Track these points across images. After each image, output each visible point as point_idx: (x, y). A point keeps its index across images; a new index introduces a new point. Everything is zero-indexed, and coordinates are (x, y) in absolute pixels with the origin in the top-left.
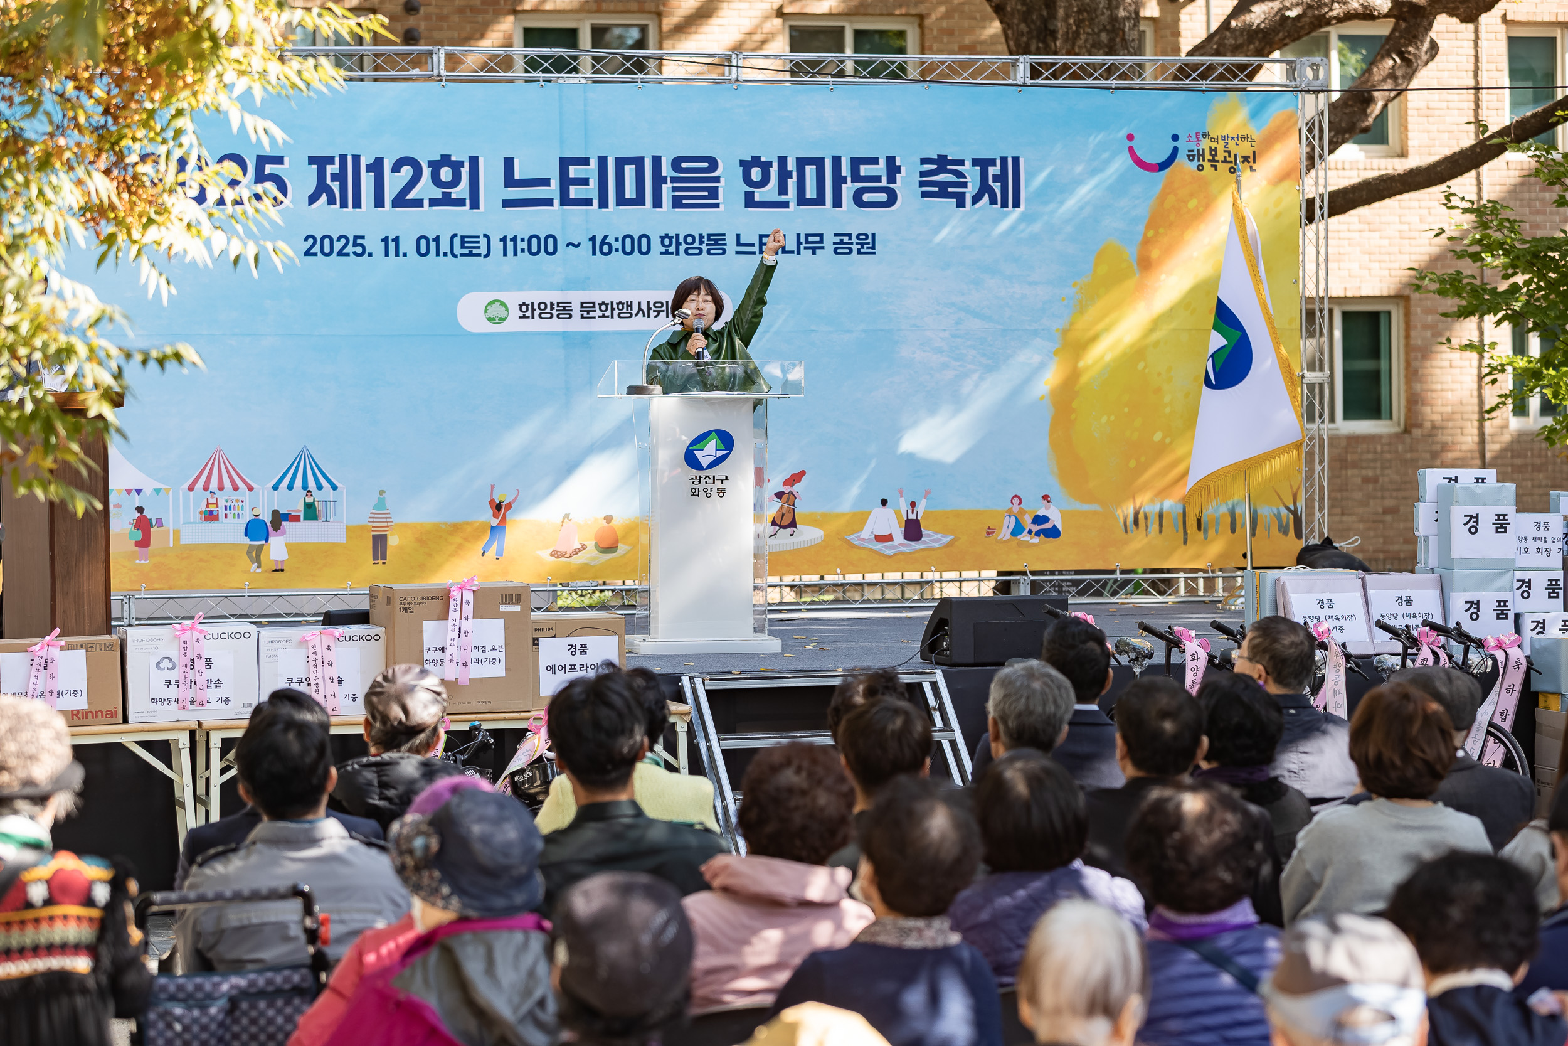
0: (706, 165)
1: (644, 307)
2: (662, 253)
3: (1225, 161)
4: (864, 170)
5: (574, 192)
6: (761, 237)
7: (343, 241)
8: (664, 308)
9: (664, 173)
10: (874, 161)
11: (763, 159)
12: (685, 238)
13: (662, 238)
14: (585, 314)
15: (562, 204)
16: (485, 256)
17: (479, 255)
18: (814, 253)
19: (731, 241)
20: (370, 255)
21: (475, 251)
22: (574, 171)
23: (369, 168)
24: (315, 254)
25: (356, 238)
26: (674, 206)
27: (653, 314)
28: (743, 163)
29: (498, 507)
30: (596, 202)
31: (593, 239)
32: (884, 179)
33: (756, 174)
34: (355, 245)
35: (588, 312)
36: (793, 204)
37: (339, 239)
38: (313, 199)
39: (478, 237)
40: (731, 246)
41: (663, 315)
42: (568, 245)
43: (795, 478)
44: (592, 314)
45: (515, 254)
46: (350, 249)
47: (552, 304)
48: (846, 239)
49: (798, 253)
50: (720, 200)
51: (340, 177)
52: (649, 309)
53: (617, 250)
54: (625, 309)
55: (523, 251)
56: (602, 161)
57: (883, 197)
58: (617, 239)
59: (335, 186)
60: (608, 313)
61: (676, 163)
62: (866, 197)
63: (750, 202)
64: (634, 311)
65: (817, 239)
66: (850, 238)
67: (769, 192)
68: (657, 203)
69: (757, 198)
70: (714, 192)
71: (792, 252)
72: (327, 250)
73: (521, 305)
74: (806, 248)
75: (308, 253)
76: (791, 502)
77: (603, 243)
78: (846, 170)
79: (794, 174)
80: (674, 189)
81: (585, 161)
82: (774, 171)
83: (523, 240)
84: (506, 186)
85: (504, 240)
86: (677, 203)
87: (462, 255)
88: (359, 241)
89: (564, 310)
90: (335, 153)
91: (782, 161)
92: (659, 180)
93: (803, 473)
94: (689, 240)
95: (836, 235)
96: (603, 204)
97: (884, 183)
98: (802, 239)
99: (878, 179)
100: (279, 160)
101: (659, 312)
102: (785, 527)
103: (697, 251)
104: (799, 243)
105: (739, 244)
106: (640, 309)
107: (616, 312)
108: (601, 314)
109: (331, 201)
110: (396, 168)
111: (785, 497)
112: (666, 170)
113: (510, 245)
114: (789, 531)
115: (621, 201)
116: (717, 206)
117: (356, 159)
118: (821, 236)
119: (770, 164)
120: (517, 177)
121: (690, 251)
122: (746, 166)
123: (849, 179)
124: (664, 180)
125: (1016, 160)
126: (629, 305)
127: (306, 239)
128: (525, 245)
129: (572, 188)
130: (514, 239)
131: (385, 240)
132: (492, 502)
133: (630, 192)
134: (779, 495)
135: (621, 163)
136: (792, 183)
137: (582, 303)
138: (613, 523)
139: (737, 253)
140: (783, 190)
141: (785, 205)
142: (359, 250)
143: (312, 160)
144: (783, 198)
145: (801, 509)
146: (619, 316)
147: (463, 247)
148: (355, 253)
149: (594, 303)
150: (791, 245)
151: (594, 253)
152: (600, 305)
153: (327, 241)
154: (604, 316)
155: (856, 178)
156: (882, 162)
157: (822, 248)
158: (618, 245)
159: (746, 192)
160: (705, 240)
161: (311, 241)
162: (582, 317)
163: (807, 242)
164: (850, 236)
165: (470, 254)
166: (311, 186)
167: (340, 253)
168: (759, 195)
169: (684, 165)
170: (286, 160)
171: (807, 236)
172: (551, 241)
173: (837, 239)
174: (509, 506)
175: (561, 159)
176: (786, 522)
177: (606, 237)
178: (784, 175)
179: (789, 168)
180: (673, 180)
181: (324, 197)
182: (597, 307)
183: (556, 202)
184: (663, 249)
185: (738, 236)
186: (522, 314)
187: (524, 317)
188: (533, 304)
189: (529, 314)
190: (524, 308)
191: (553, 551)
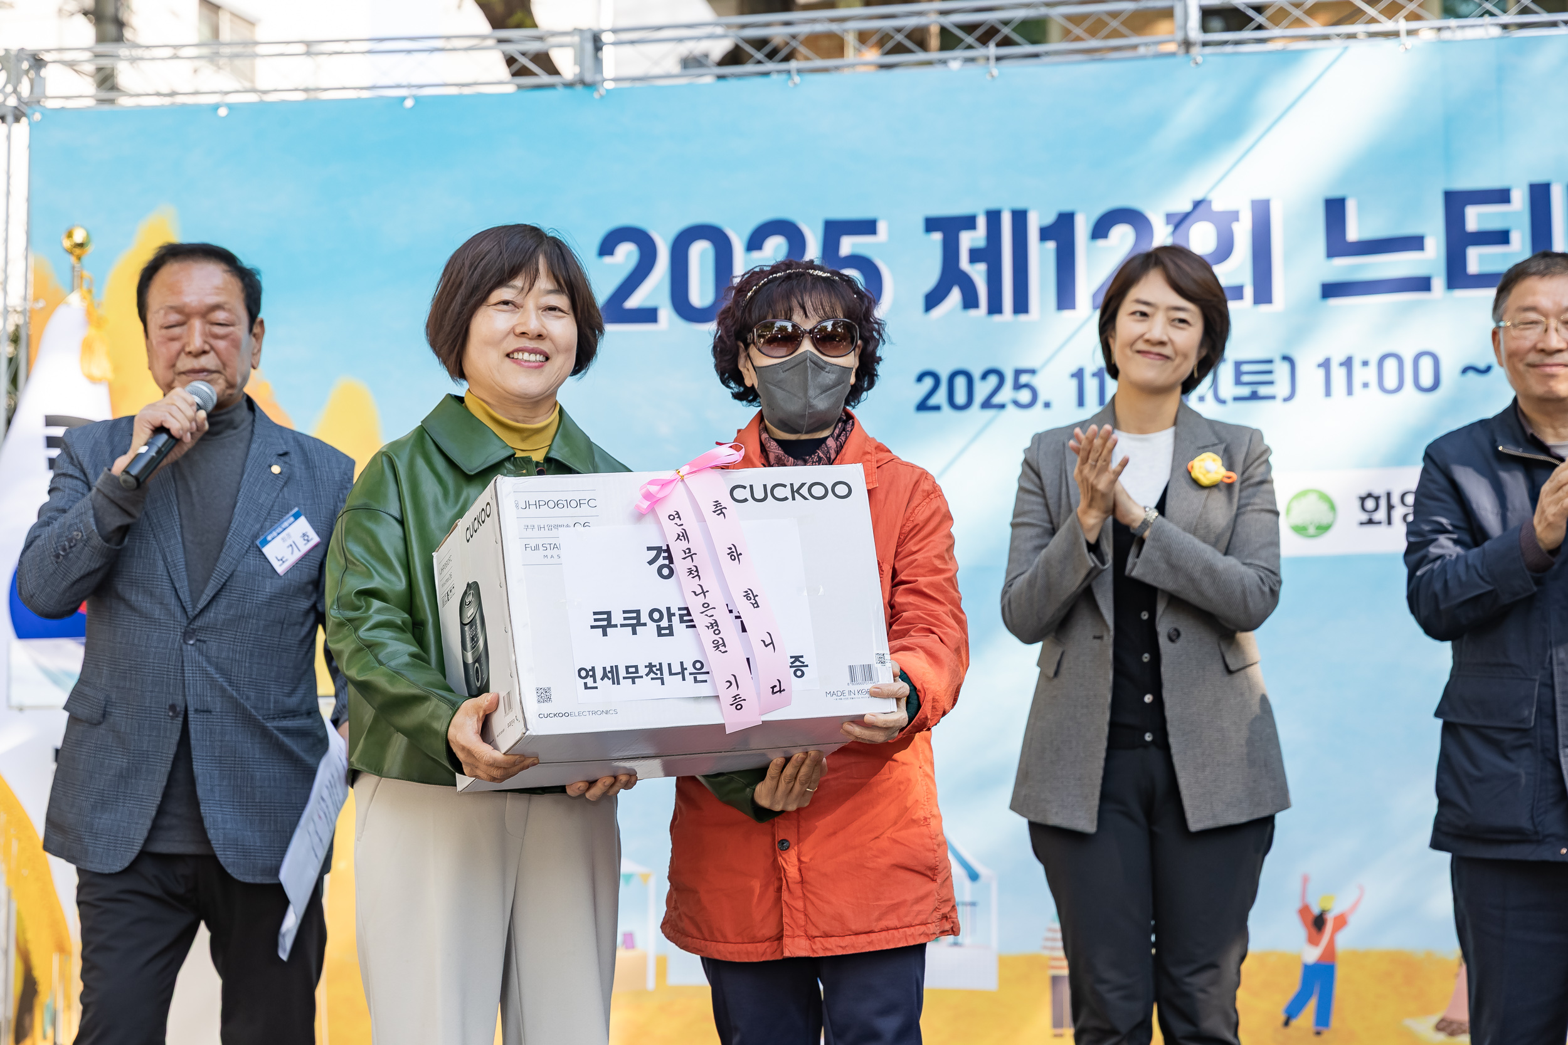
5: (1477, 259)
7: (993, 380)
15: (1451, 285)
16: (1286, 400)
17: (1273, 397)
20: (1047, 405)
21: (1263, 390)
22: (1476, 218)
23: (1045, 234)
24: (937, 408)
25: (1018, 373)
29: (1318, 923)
34: (1018, 386)
37: (984, 376)
38: (933, 300)
39: (1270, 362)
45: (1350, 392)
46: (1006, 394)
51: (988, 254)
55: (1366, 385)
56: (1539, 194)
59: (978, 273)
72: (960, 398)
73: (1363, 500)
75: (923, 406)
81: (1501, 197)
83: (1366, 363)
84: (1330, 255)
85: (1326, 365)
87: (1236, 399)
88: (1024, 379)
90: (978, 209)
100: (868, 227)
109: (970, 301)
110: (1100, 230)
113: (1338, 375)
117: (1020, 217)
120: (1352, 235)
127: (920, 378)
128: (1371, 373)
129: (1473, 252)
130: (1348, 363)
131: (1079, 375)
132: (1304, 911)
142: (1025, 396)
143: (932, 225)
147: (1238, 382)
148: (1016, 403)
153: (960, 383)
161: (928, 382)
165: (1254, 396)
166: (931, 274)
167: (987, 404)
170: (882, 227)
172: (1424, 364)
174: (1341, 922)
175: (1448, 195)
181: (955, 295)
183: (1439, 283)
186: (1364, 517)
187: (1370, 522)
188: (1389, 495)
189: (1381, 515)
190: (1370, 504)
191: (1442, 1020)
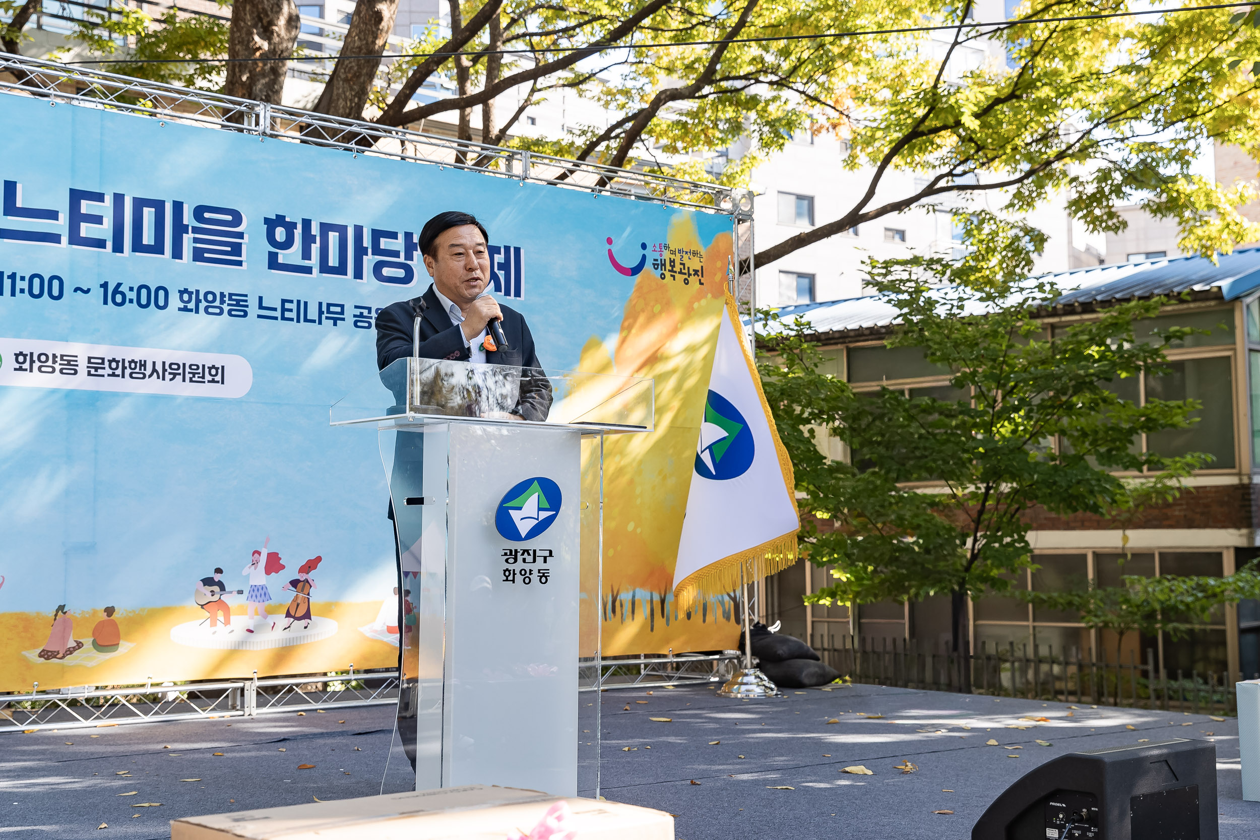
0: (229, 218)
1: (159, 368)
2: (180, 309)
3: (680, 273)
4: (384, 243)
5: (86, 229)
6: (284, 301)
8: (181, 371)
9: (185, 222)
10: (393, 235)
11: (287, 219)
12: (206, 294)
13: (181, 293)
14: (93, 372)
15: (71, 242)
18: (335, 324)
19: (253, 303)
22: (86, 207)
26: (195, 259)
27: (168, 377)
28: (267, 221)
30: (109, 244)
31: (105, 286)
32: (402, 255)
33: (280, 234)
35: (96, 369)
36: (316, 270)
40: (253, 310)
41: (179, 378)
42: (76, 290)
43: (311, 565)
44: (100, 372)
45: (13, 294)
47: (54, 356)
48: (365, 312)
49: (320, 323)
50: (243, 258)
52: (164, 370)
53: (131, 301)
54: (138, 369)
55: (22, 291)
56: (119, 199)
57: (400, 273)
58: (131, 289)
60: (119, 372)
61: (199, 212)
62: (386, 272)
63: (273, 263)
64: (148, 372)
65: (338, 309)
66: (370, 312)
67: (292, 255)
68: (177, 254)
69: (281, 260)
70: (236, 249)
71: (314, 321)
73: (17, 355)
74: (327, 318)
76: (306, 591)
77: (116, 291)
78: (367, 242)
79: (318, 239)
80: (196, 240)
81: (100, 197)
82: (298, 233)
83: (23, 278)
84: (7, 213)
86: (198, 255)
89: (69, 366)
91: (307, 223)
92: (180, 229)
93: (319, 559)
94: (210, 297)
95: (356, 307)
96: (118, 247)
97: (402, 259)
98: (324, 309)
99: (396, 254)
101: (175, 375)
102: (299, 619)
103: (218, 311)
104: (321, 313)
105: (261, 307)
106: (154, 370)
107: (128, 371)
108: (111, 372)
111: (300, 585)
112: (188, 218)
114: (303, 622)
115: (138, 246)
116: (240, 263)
118: (342, 306)
119: (294, 225)
120: (19, 204)
121: (210, 310)
122: (271, 224)
123: (370, 251)
124: (185, 229)
125: (517, 250)
126: (143, 365)
128: (25, 285)
129: (83, 225)
130: (13, 277)
133: (148, 238)
134: (294, 583)
135: (140, 204)
136: (315, 248)
137: (90, 358)
138: (115, 616)
139: (259, 316)
140: (306, 255)
141: (308, 270)
144: (306, 263)
145: (317, 597)
146: (131, 375)
149: (103, 359)
150: (313, 314)
151: (105, 302)
152: (110, 362)
154: (113, 375)
155: (377, 250)
156: (401, 236)
157: (343, 319)
158: (133, 295)
159: (269, 252)
160: (226, 299)
162: (89, 374)
163: (329, 312)
164: (369, 309)
168: (283, 257)
169: (207, 215)
171: (329, 305)
172: (56, 283)
173: (358, 312)
175: (72, 191)
176: (301, 612)
177: (119, 285)
178: (308, 239)
179: (313, 233)
180: (195, 230)
182: (107, 364)
183: (65, 239)
184: (182, 305)
185: (261, 298)
186: (17, 366)
187: (21, 369)
188: (32, 354)
189: (26, 366)
190: (21, 359)
191: (43, 650)
